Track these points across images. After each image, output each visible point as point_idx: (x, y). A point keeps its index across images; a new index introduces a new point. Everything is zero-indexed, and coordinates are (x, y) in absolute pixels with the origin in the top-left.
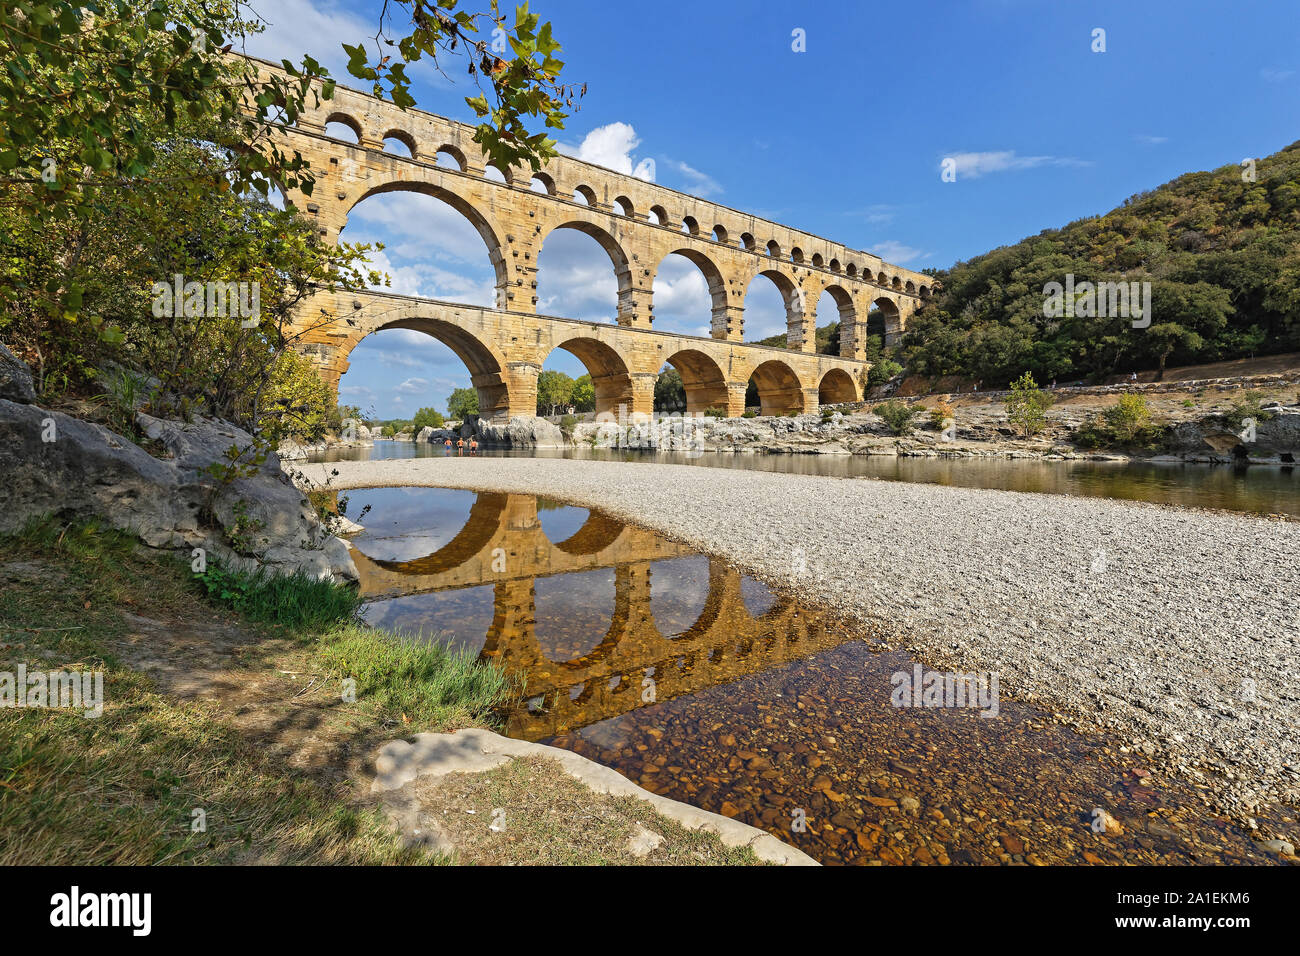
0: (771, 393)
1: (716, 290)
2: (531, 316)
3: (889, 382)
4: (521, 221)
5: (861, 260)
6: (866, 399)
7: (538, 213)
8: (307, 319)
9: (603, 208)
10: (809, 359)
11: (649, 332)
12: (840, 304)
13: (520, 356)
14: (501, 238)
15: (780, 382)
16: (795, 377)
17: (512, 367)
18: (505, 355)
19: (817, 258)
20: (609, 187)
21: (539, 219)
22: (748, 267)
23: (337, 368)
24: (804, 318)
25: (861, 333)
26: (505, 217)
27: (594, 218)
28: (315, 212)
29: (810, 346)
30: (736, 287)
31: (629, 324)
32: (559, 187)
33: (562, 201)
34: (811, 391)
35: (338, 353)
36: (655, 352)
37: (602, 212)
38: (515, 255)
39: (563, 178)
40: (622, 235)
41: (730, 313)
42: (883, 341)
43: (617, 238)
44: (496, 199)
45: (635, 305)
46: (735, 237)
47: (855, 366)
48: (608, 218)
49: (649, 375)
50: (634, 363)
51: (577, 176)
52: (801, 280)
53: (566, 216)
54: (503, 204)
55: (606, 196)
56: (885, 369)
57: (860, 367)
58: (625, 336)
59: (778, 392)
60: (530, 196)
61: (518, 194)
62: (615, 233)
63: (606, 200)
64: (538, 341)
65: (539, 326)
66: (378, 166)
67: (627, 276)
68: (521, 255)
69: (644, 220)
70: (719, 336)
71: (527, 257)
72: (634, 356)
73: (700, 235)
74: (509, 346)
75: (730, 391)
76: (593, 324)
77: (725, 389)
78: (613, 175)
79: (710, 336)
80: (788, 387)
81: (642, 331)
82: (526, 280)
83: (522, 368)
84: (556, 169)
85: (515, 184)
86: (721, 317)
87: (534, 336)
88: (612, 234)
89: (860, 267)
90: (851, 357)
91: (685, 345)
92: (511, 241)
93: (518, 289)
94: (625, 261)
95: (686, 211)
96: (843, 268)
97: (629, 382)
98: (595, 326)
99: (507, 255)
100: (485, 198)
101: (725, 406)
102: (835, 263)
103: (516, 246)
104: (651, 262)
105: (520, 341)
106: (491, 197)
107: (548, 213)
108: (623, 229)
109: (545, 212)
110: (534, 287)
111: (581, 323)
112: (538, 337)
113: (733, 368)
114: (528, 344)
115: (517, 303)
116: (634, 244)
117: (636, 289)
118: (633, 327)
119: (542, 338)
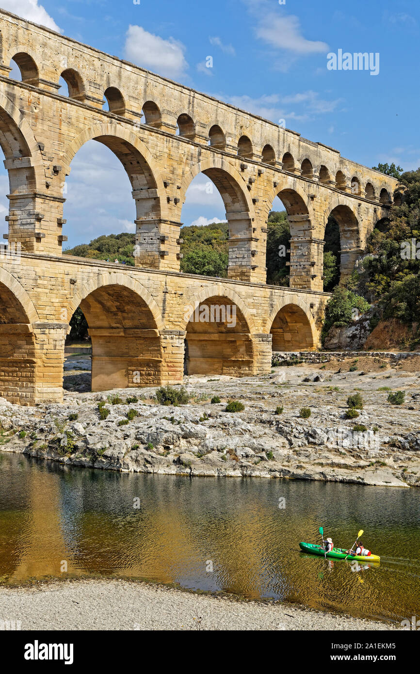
1: (144, 194)
5: (318, 155)
6: (323, 345)
10: (258, 292)
11: (59, 260)
16: (242, 318)
19: (267, 151)
20: (4, 38)
22: (186, 164)
24: (253, 235)
25: (317, 253)
29: (259, 274)
30: (170, 192)
31: (30, 248)
34: (262, 337)
36: (66, 290)
40: (23, 113)
41: (164, 229)
43: (16, 117)
45: (39, 219)
46: (169, 120)
47: (311, 299)
48: (4, 87)
49: (57, 325)
50: (37, 307)
52: (251, 182)
55: (0, 51)
56: (349, 304)
57: (316, 300)
58: (25, 267)
62: (13, 107)
67: (28, 175)
69: (52, 90)
70: (152, 264)
72: (38, 297)
73: (127, 116)
75: (163, 343)
77: (156, 340)
86: (151, 234)
88: (8, 111)
89: (316, 163)
90: (305, 288)
91: (107, 278)
94: (27, 153)
95: (108, 78)
96: (298, 165)
97: (29, 337)
101: (155, 365)
102: (288, 159)
104: (61, 154)
108: (23, 103)
113: (168, 309)
116: (39, 126)
117: (41, 196)
118: (36, 252)
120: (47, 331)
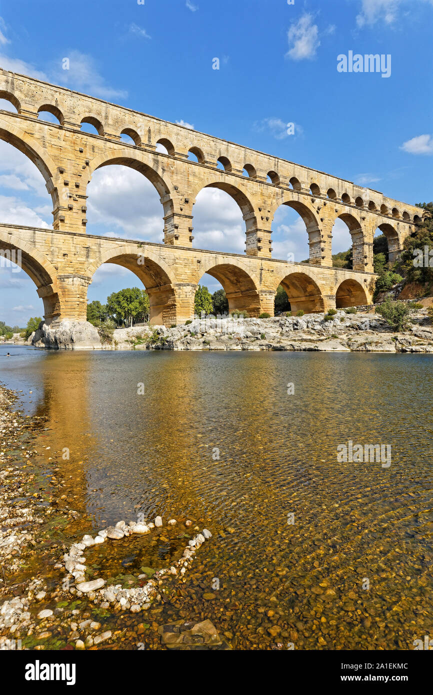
0: (299, 300)
1: (248, 217)
2: (81, 235)
3: (392, 289)
4: (71, 156)
5: (366, 194)
6: (374, 303)
7: (88, 151)
9: (147, 148)
10: (327, 271)
11: (189, 249)
12: (351, 229)
13: (70, 270)
14: (53, 170)
15: (305, 291)
16: (316, 286)
17: (62, 279)
18: (57, 269)
19: (331, 192)
20: (152, 130)
21: (88, 154)
22: (273, 198)
24: (323, 239)
25: (368, 251)
26: (57, 153)
27: (138, 155)
29: (328, 262)
30: (264, 213)
31: (172, 243)
32: (106, 129)
33: (109, 141)
34: (330, 297)
37: (145, 151)
38: (66, 184)
39: (110, 122)
40: (164, 170)
41: (260, 234)
42: (387, 259)
43: (160, 172)
44: (48, 138)
45: (177, 228)
46: (262, 174)
47: (365, 277)
48: (151, 156)
49: (188, 285)
50: (176, 275)
51: (123, 121)
52: (319, 209)
53: (113, 153)
54: (54, 141)
55: (149, 138)
56: (389, 279)
57: (369, 278)
58: (167, 252)
59: (303, 299)
60: (79, 135)
61: (68, 133)
62: (157, 167)
63: (149, 141)
64: (87, 257)
65: (89, 244)
67: (169, 204)
68: (72, 185)
69: (184, 158)
70: (252, 254)
71: (77, 186)
72: (176, 269)
73: (233, 172)
74: (60, 261)
75: (261, 297)
76: (138, 243)
77: (257, 296)
78: (155, 121)
79: (245, 254)
80: (311, 295)
81: (183, 249)
82: (76, 206)
83: (71, 279)
84: (104, 115)
85: (66, 126)
86: (253, 238)
87: (84, 252)
88: (155, 169)
89: (366, 199)
90: (362, 270)
91: (222, 260)
92: (62, 172)
93: (69, 213)
94: (168, 192)
95: (220, 152)
96: (353, 200)
97: (172, 291)
98: (141, 244)
99: (58, 183)
100: (37, 135)
102: (345, 197)
103: (67, 176)
104: (190, 192)
105: (71, 257)
106: (42, 135)
107: (96, 150)
108: (164, 165)
109: (93, 149)
110: (84, 211)
111: (127, 241)
112: (88, 253)
113: (263, 279)
114: (78, 259)
115: (68, 225)
116: (175, 177)
117: (177, 215)
118: (175, 245)
119: (91, 254)
120: (181, 287)
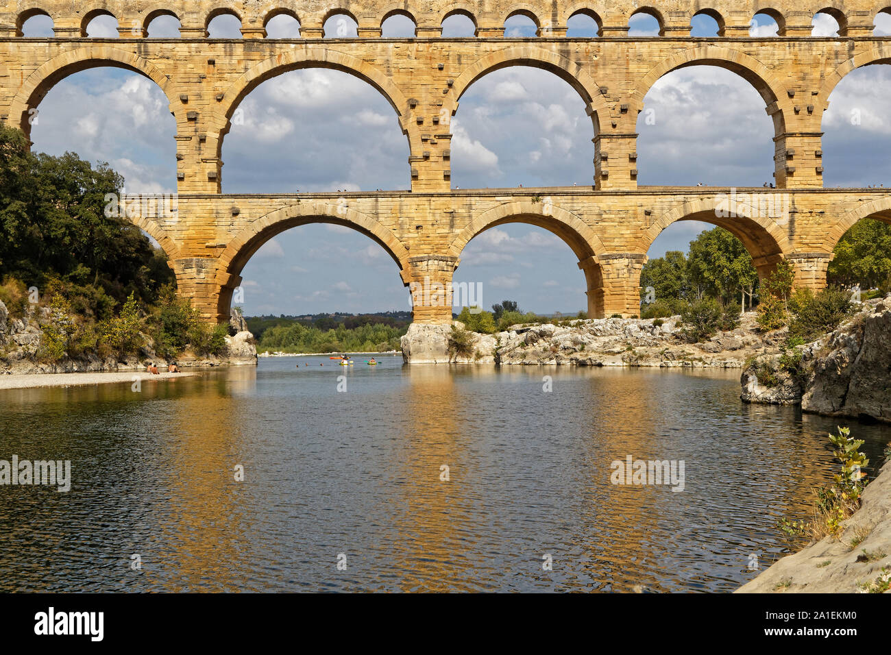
2: (441, 195)
4: (426, 78)
7: (451, 64)
8: (188, 232)
9: (548, 33)
11: (628, 193)
13: (426, 248)
14: (401, 105)
17: (415, 263)
18: (407, 249)
20: (559, 2)
21: (451, 70)
22: (827, 64)
23: (216, 280)
26: (405, 78)
27: (533, 51)
28: (195, 119)
30: (799, 100)
32: (481, 22)
33: (484, 41)
35: (216, 265)
36: (641, 221)
37: (545, 40)
38: (420, 123)
39: (487, 9)
40: (579, 65)
44: (393, 60)
45: (605, 158)
48: (556, 46)
49: (621, 257)
53: (490, 58)
54: (403, 63)
55: (555, 16)
58: (587, 204)
60: (438, 44)
61: (422, 46)
62: (568, 63)
63: (555, 21)
64: (452, 226)
65: (453, 207)
66: (256, 56)
68: (428, 122)
69: (618, 34)
71: (436, 122)
72: (603, 230)
74: (413, 237)
76: (533, 195)
81: (616, 194)
82: (434, 152)
83: (425, 263)
85: (419, 34)
87: (446, 220)
88: (562, 67)
92: (413, 106)
93: (425, 164)
97: (599, 268)
98: (537, 197)
99: (409, 123)
100: (379, 61)
103: (421, 111)
104: (631, 92)
105: (428, 230)
106: (386, 58)
107: (463, 61)
108: (580, 55)
109: (459, 59)
110: (447, 158)
111: (513, 195)
112: (452, 221)
113: (798, 230)
114: (438, 231)
115: (424, 182)
116: (601, 72)
117: (605, 136)
118: (603, 189)
119: (457, 221)
120: (611, 261)
